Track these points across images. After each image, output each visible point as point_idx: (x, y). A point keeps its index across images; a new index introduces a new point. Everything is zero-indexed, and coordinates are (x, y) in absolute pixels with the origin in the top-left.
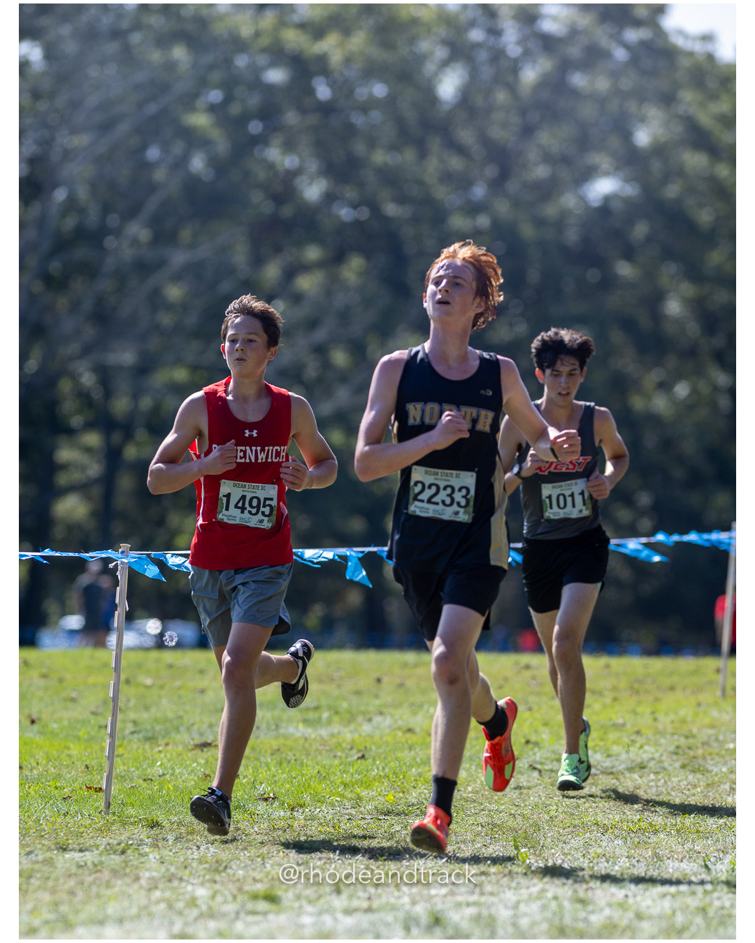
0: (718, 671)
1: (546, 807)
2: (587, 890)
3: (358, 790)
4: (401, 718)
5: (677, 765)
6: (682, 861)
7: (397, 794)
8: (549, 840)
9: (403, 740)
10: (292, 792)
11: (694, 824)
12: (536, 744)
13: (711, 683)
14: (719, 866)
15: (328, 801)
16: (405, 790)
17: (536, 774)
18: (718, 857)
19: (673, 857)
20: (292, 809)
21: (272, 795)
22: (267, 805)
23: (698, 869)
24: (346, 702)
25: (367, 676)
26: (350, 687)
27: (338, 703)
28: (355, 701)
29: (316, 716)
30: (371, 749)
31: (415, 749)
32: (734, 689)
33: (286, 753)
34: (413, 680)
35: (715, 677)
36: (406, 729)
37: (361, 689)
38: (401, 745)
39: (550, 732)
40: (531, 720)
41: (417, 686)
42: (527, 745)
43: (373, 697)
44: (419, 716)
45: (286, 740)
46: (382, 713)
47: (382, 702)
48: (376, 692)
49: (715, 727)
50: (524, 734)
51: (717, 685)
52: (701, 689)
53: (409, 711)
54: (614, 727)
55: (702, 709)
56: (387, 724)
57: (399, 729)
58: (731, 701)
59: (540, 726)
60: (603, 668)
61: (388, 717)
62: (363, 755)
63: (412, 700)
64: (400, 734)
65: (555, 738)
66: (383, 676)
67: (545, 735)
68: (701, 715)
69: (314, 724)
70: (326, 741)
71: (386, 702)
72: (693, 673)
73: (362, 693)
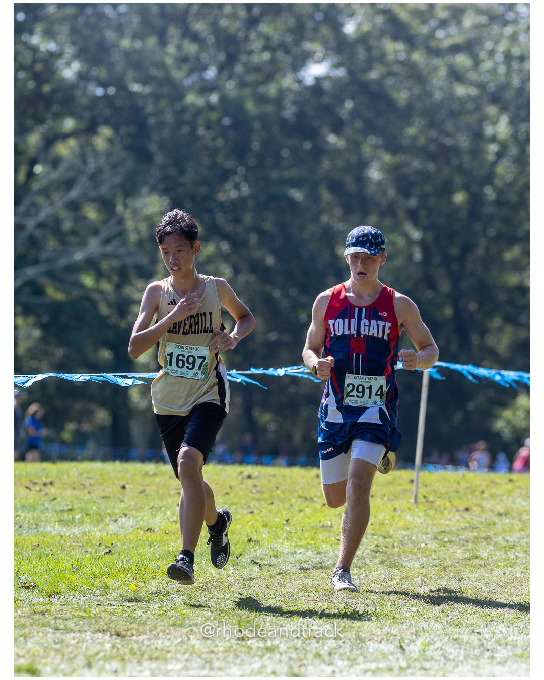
0: (412, 481)
1: (265, 596)
2: (300, 666)
3: (106, 580)
4: (142, 520)
5: (377, 561)
6: (381, 643)
7: (139, 584)
8: (268, 624)
9: (144, 538)
10: (50, 582)
11: (391, 612)
12: (257, 542)
13: (405, 491)
14: (412, 647)
15: (81, 589)
16: (146, 580)
17: (257, 568)
18: (412, 639)
19: (373, 639)
20: (50, 596)
21: (32, 584)
22: (28, 592)
23: (394, 649)
24: (95, 506)
25: (113, 484)
26: (98, 492)
27: (89, 506)
28: (103, 504)
29: (71, 517)
30: (117, 545)
31: (155, 546)
32: (425, 497)
33: (45, 548)
34: (153, 487)
35: (409, 486)
36: (146, 529)
37: (108, 494)
38: (142, 543)
39: (269, 532)
40: (253, 522)
41: (157, 492)
42: (250, 543)
43: (119, 501)
44: (158, 518)
45: (44, 537)
46: (126, 515)
47: (126, 506)
48: (121, 497)
49: (408, 529)
50: (247, 534)
51: (412, 494)
52: (396, 497)
53: (149, 513)
54: (323, 528)
55: (398, 514)
56: (131, 525)
57: (140, 529)
58: (422, 507)
59: (260, 527)
60: (312, 478)
61: (131, 518)
62: (110, 551)
63: (152, 504)
64: (142, 533)
65: (273, 537)
66: (128, 483)
67: (264, 535)
68: (397, 519)
69: (69, 524)
70: (78, 538)
71: (130, 506)
72: (390, 483)
73: (109, 497)
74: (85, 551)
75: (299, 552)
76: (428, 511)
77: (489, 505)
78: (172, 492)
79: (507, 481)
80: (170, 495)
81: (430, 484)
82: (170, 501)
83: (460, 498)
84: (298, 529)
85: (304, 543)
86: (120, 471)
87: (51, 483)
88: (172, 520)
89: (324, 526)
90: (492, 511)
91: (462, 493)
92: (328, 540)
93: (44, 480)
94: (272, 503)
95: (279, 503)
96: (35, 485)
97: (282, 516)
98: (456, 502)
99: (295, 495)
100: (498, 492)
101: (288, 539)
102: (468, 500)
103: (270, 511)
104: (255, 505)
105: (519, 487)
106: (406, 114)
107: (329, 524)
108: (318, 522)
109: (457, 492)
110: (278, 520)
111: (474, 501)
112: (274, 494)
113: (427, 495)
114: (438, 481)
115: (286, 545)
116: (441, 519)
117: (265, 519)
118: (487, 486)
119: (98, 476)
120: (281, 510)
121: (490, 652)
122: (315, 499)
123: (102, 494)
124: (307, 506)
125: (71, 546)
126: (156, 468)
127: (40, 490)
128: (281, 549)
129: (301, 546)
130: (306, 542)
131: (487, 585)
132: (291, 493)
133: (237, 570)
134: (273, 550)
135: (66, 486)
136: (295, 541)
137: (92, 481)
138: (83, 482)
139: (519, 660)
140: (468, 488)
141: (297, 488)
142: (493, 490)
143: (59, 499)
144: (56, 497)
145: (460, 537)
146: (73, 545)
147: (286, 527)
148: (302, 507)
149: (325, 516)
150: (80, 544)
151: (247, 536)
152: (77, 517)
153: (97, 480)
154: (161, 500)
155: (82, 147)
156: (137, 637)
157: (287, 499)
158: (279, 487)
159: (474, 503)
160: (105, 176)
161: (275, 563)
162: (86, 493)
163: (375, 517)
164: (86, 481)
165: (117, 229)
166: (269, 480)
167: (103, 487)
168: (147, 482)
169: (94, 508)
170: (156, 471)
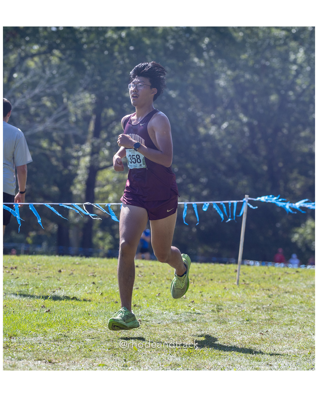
0: (236, 271)
3: (46, 328)
4: (70, 291)
9: (71, 303)
10: (11, 329)
12: (140, 307)
13: (232, 277)
15: (30, 333)
16: (70, 329)
18: (229, 368)
20: (10, 338)
24: (42, 282)
25: (54, 269)
26: (44, 274)
27: (38, 282)
28: (47, 281)
29: (26, 289)
30: (54, 307)
31: (77, 308)
32: (244, 281)
33: (10, 308)
34: (78, 272)
35: (234, 274)
36: (72, 297)
37: (50, 276)
38: (69, 305)
39: (147, 301)
40: (138, 294)
41: (80, 275)
42: (135, 307)
43: (56, 280)
44: (80, 290)
45: (10, 301)
46: (60, 289)
47: (61, 282)
48: (58, 277)
49: (233, 300)
50: (134, 302)
52: (226, 281)
53: (74, 288)
55: (227, 291)
56: (63, 294)
57: (69, 297)
58: (242, 287)
59: (142, 297)
61: (63, 290)
62: (49, 310)
63: (77, 282)
65: (150, 304)
66: (63, 269)
67: (144, 302)
68: (226, 294)
70: (30, 302)
71: (63, 283)
72: (223, 272)
73: (51, 277)
74: (34, 310)
75: (165, 313)
76: (245, 289)
77: (283, 287)
78: (89, 275)
79: (295, 272)
80: (88, 276)
81: (248, 273)
83: (265, 282)
84: (165, 299)
85: (168, 308)
86: (58, 261)
87: (16, 268)
88: (88, 292)
91: (266, 279)
92: (183, 306)
93: (12, 266)
94: (150, 283)
95: (154, 283)
96: (6, 269)
97: (155, 291)
98: (263, 285)
99: (165, 278)
100: (289, 279)
101: (158, 305)
102: (270, 283)
103: (149, 288)
104: (139, 284)
105: (302, 276)
106: (242, 46)
109: (264, 278)
110: (153, 293)
111: (274, 284)
112: (152, 277)
113: (245, 280)
114: (253, 271)
115: (157, 309)
116: (253, 295)
117: (145, 293)
118: (282, 275)
119: (44, 264)
120: (155, 287)
123: (46, 276)
125: (25, 307)
126: (81, 260)
127: (9, 272)
128: (154, 311)
129: (166, 309)
130: (169, 307)
131: (279, 336)
132: (163, 277)
134: (149, 312)
135: (25, 270)
136: (163, 306)
137: (41, 267)
138: (36, 268)
140: (271, 276)
141: (166, 274)
142: (286, 278)
143: (20, 278)
144: (18, 276)
145: (264, 306)
146: (27, 306)
147: (157, 298)
150: (31, 306)
152: (30, 289)
153: (44, 266)
154: (83, 280)
155: (43, 62)
156: (61, 364)
157: (159, 281)
158: (155, 273)
159: (274, 285)
160: (56, 80)
161: (150, 320)
162: (37, 275)
163: (213, 293)
164: (37, 267)
165: (63, 113)
166: (149, 269)
167: (47, 271)
168: (75, 268)
169: (41, 284)
170: (80, 262)
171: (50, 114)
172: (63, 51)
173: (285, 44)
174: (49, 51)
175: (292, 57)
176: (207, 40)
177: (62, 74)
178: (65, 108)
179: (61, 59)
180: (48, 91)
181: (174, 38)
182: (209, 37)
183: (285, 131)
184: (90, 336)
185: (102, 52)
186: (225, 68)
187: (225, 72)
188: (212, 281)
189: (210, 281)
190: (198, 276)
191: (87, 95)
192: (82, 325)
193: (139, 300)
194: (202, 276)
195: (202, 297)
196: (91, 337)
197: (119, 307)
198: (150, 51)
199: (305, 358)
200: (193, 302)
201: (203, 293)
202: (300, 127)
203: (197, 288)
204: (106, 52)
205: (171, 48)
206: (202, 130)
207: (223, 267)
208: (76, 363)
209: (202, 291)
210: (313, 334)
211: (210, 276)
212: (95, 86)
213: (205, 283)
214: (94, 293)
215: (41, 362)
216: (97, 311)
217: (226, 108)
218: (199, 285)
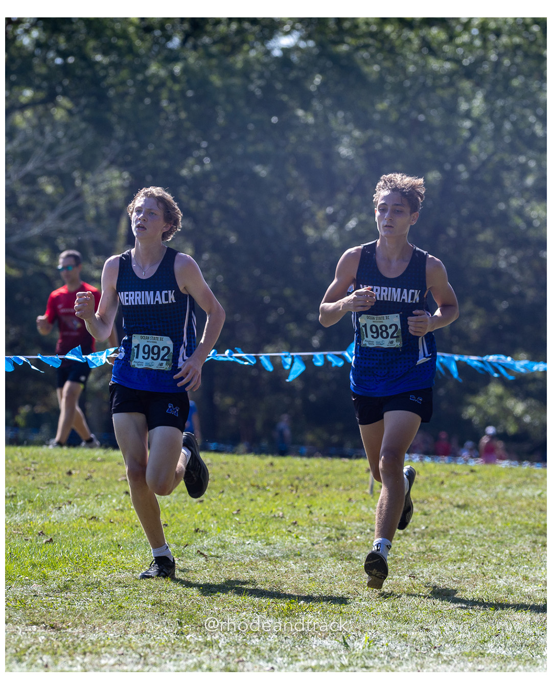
2: (238, 662)
3: (45, 570)
4: (86, 507)
5: (328, 553)
6: (325, 639)
7: (79, 574)
9: (88, 527)
12: (205, 532)
13: (362, 481)
14: (357, 644)
15: (18, 579)
16: (86, 571)
17: (202, 559)
18: (357, 635)
19: (317, 634)
23: (338, 645)
24: (39, 492)
25: (59, 469)
26: (43, 478)
27: (32, 492)
28: (47, 490)
29: (12, 503)
30: (59, 534)
31: (98, 535)
34: (100, 474)
35: (365, 476)
36: (90, 517)
37: (53, 481)
38: (85, 531)
39: (217, 522)
40: (202, 511)
41: (104, 479)
42: (197, 533)
43: (63, 488)
44: (103, 505)
46: (70, 503)
47: (71, 493)
48: (67, 484)
49: (363, 520)
50: (195, 524)
51: (368, 484)
52: (352, 487)
53: (94, 501)
54: (274, 519)
55: (352, 504)
56: (75, 512)
57: (84, 517)
59: (209, 516)
60: (266, 466)
61: (75, 505)
62: (51, 539)
63: (98, 491)
64: (85, 521)
65: (222, 527)
66: (74, 469)
67: (213, 525)
68: (351, 510)
69: (11, 511)
70: (19, 526)
71: (75, 493)
72: (347, 472)
73: (54, 484)
74: (25, 539)
75: (248, 543)
77: (448, 497)
78: (119, 479)
79: (468, 471)
80: (117, 482)
82: (117, 488)
83: (419, 489)
84: (248, 519)
85: (253, 533)
86: (66, 457)
88: (118, 508)
89: (275, 516)
90: (451, 503)
91: (420, 484)
92: (278, 531)
94: (223, 492)
95: (230, 492)
97: (232, 505)
99: (248, 483)
100: (459, 483)
101: (237, 529)
102: (427, 491)
103: (220, 500)
105: (481, 478)
106: (378, 88)
107: (281, 514)
108: (269, 512)
110: (227, 509)
111: (433, 491)
112: (225, 482)
115: (235, 535)
117: (214, 508)
118: (447, 477)
119: (43, 462)
120: (231, 499)
121: (436, 650)
122: (268, 488)
123: (46, 481)
124: (259, 496)
125: (11, 534)
126: (105, 453)
128: (229, 539)
129: (250, 537)
130: (255, 533)
131: (441, 579)
132: (244, 482)
133: (182, 560)
134: (221, 541)
135: (10, 471)
136: (244, 531)
137: (37, 467)
138: (29, 468)
139: (466, 658)
140: (427, 478)
141: (250, 476)
142: (454, 481)
145: (416, 530)
146: (14, 533)
147: (235, 518)
148: (254, 495)
149: (276, 506)
150: (21, 532)
151: (195, 525)
152: (19, 504)
153: (42, 465)
154: (108, 487)
155: (40, 118)
156: (72, 630)
157: (239, 488)
158: (231, 475)
159: (432, 494)
160: (63, 149)
161: (222, 554)
162: (31, 479)
163: (329, 507)
164: (31, 466)
165: (75, 204)
166: (221, 468)
167: (49, 473)
168: (94, 468)
169: (38, 495)
170: (104, 457)
171: (52, 206)
172: (74, 99)
173: (451, 84)
174: (51, 99)
175: (464, 106)
176: (318, 79)
177: (72, 139)
178: (79, 196)
179: (70, 112)
180: (50, 167)
181: (261, 76)
182: (321, 72)
183: (452, 232)
184: (120, 582)
185: (141, 100)
186: (350, 127)
187: (349, 133)
188: (328, 488)
189: (324, 488)
190: (303, 479)
191: (116, 173)
192: (109, 565)
193: (204, 521)
194: (311, 479)
195: (310, 515)
196: (122, 585)
197: (170, 533)
198: (222, 98)
199: (485, 616)
200: (296, 523)
201: (312, 509)
202: (477, 225)
203: (303, 501)
204: (147, 101)
205: (258, 93)
206: (310, 232)
207: (347, 463)
208: (97, 628)
209: (311, 506)
210: (500, 577)
211: (324, 480)
212: (129, 158)
213: (315, 491)
214: (128, 510)
215: (38, 628)
216: (133, 541)
217: (351, 194)
218: (305, 495)
